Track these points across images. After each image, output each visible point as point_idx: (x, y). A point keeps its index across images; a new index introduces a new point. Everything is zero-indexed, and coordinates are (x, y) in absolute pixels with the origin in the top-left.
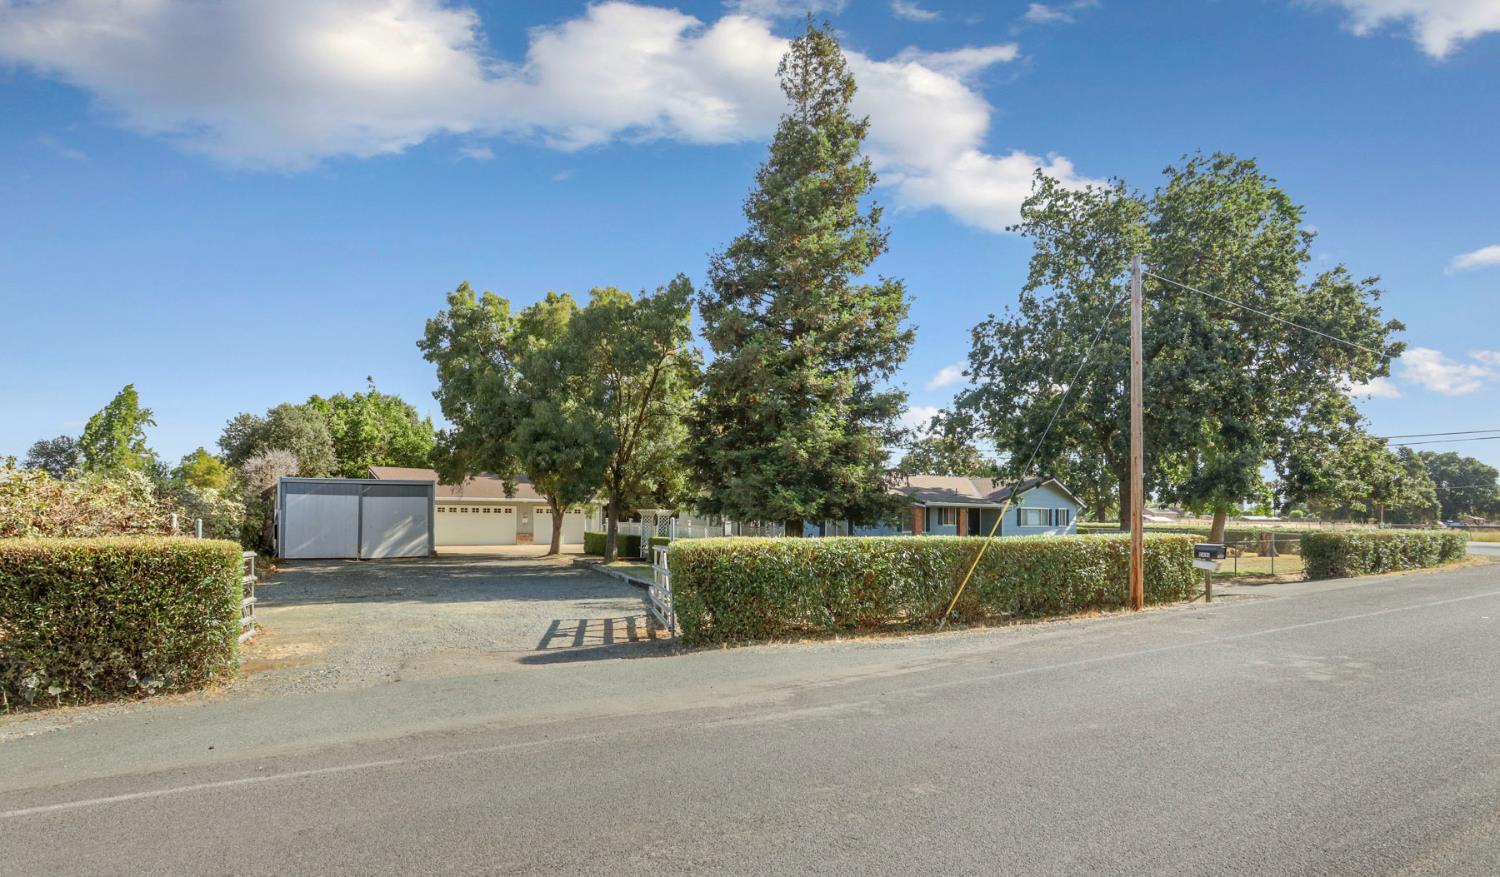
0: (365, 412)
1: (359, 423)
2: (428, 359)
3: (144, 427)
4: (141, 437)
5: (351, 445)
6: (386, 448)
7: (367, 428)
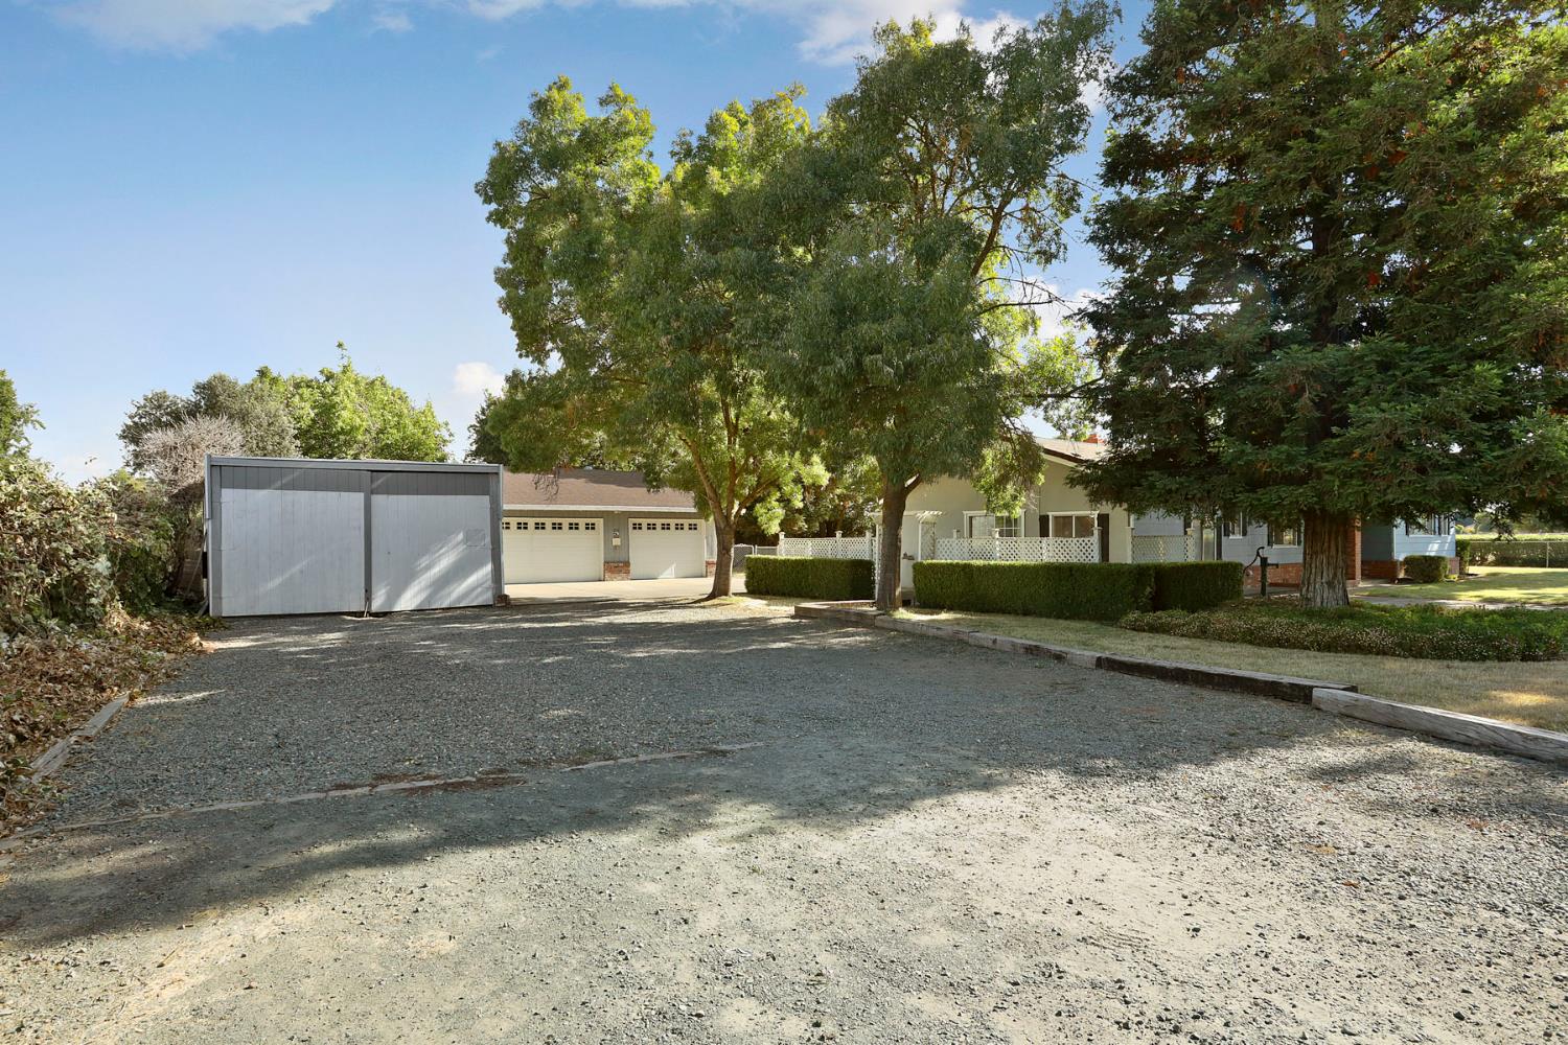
0: (342, 390)
1: (333, 406)
2: (495, 222)
3: (28, 430)
4: (24, 443)
5: (321, 437)
6: (371, 444)
7: (345, 414)
